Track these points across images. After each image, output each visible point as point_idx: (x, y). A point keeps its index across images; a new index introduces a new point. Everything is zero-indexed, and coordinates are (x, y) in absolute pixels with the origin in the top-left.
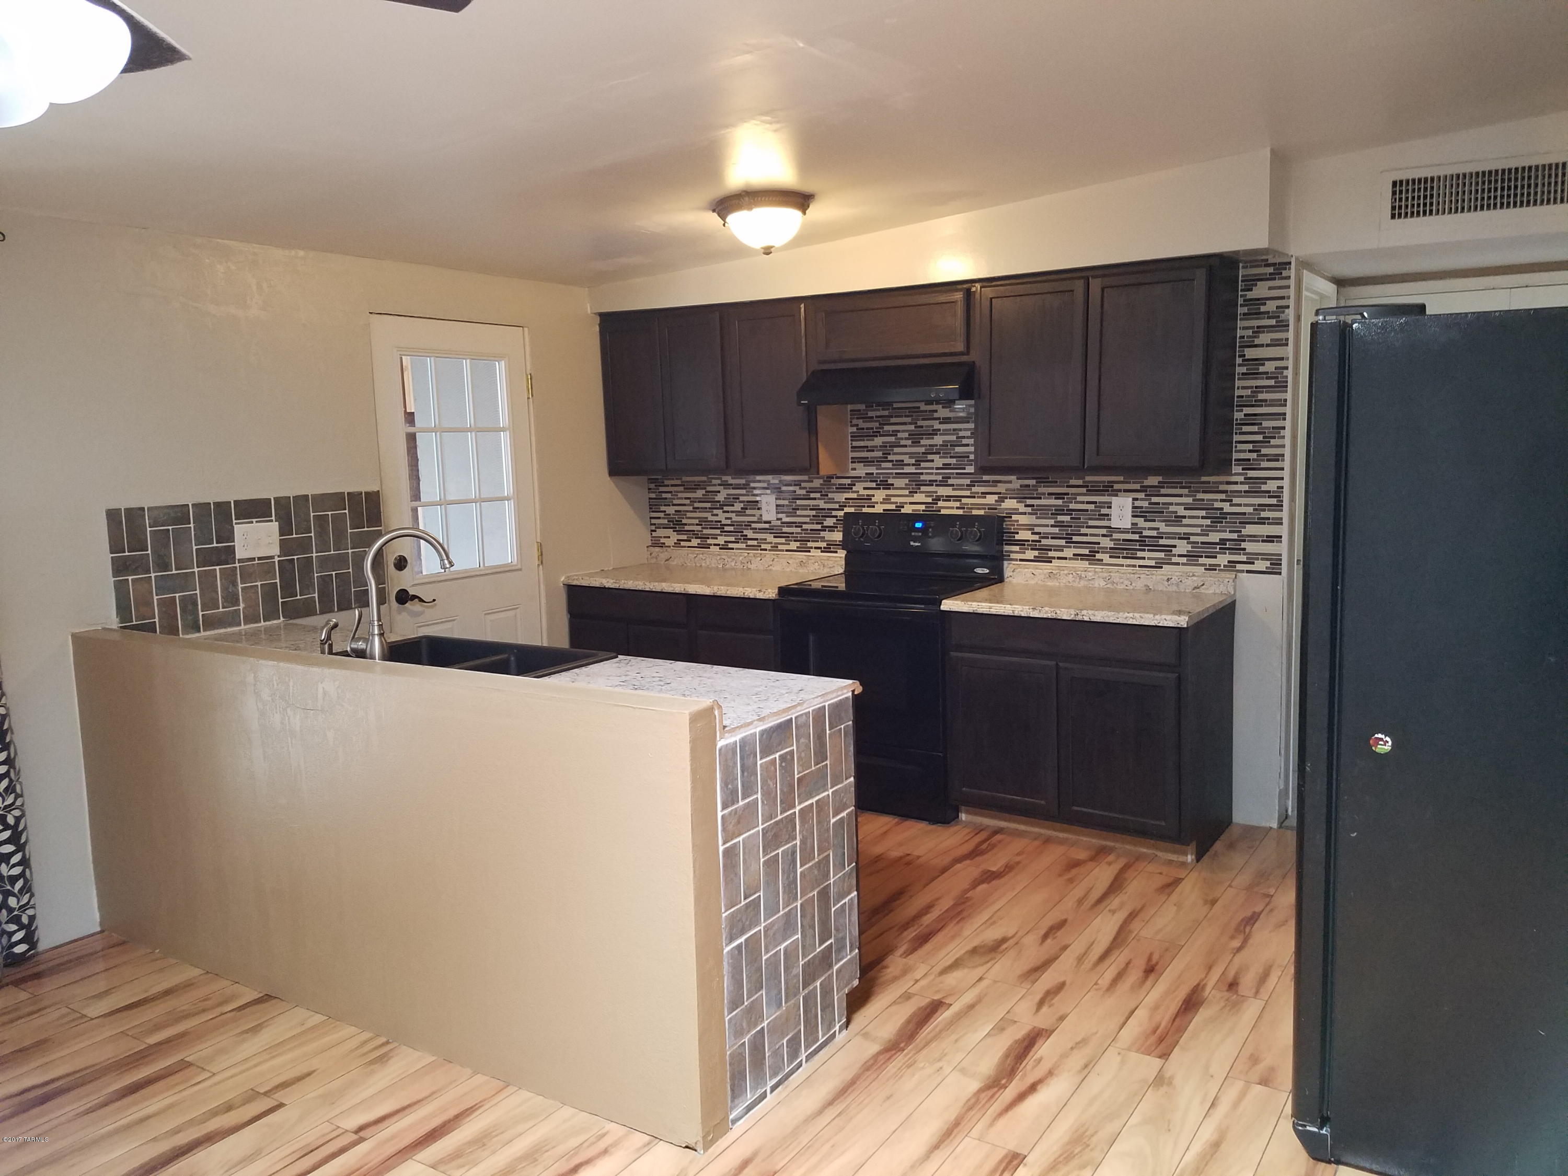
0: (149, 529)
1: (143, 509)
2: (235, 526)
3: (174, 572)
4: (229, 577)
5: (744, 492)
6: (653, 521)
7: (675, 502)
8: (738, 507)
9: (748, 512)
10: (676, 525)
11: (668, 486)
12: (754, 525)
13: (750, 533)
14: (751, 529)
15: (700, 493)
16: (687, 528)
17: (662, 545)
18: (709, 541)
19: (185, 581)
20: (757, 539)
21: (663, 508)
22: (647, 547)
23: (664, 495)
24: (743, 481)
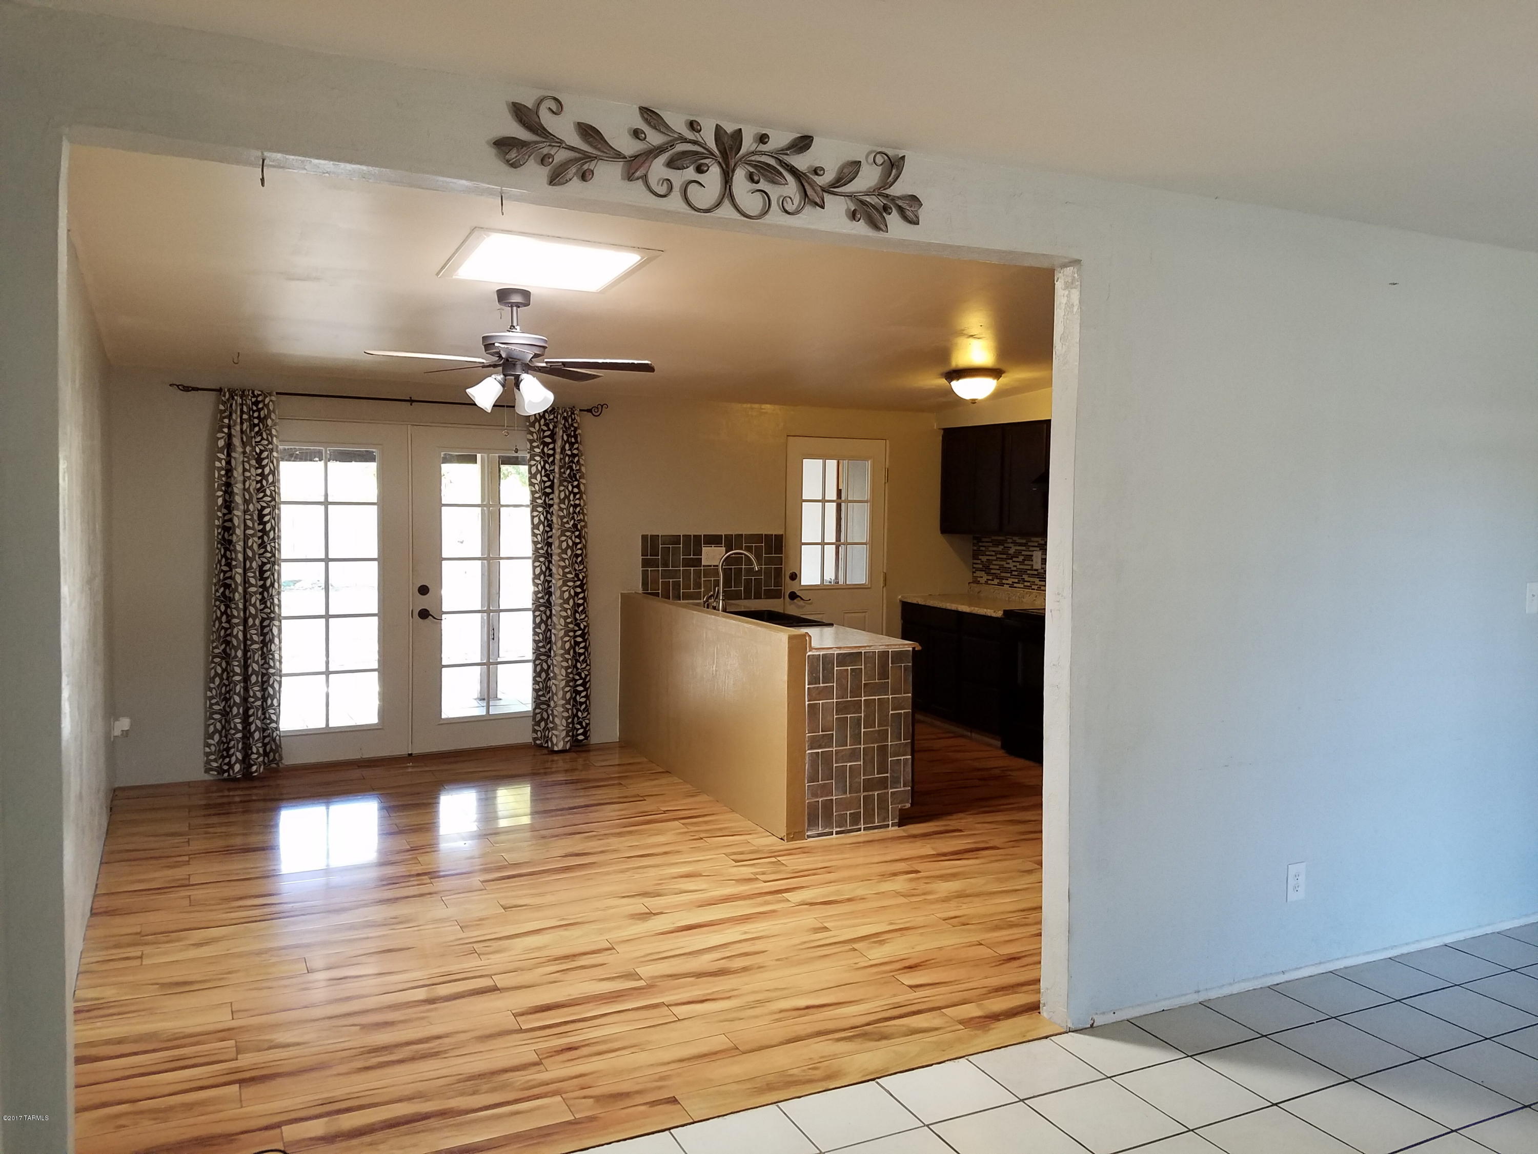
0: (660, 546)
1: (659, 536)
2: (703, 548)
3: (670, 568)
4: (698, 574)
5: (1024, 548)
6: (975, 566)
7: (987, 553)
8: (1021, 558)
9: (1026, 562)
10: (986, 569)
11: (983, 542)
12: (1029, 572)
13: (1026, 577)
14: (1027, 574)
15: (1000, 548)
16: (993, 571)
17: (978, 583)
18: (1004, 581)
19: (675, 574)
20: (1029, 582)
21: (980, 557)
22: (969, 583)
23: (982, 548)
24: (1024, 541)
